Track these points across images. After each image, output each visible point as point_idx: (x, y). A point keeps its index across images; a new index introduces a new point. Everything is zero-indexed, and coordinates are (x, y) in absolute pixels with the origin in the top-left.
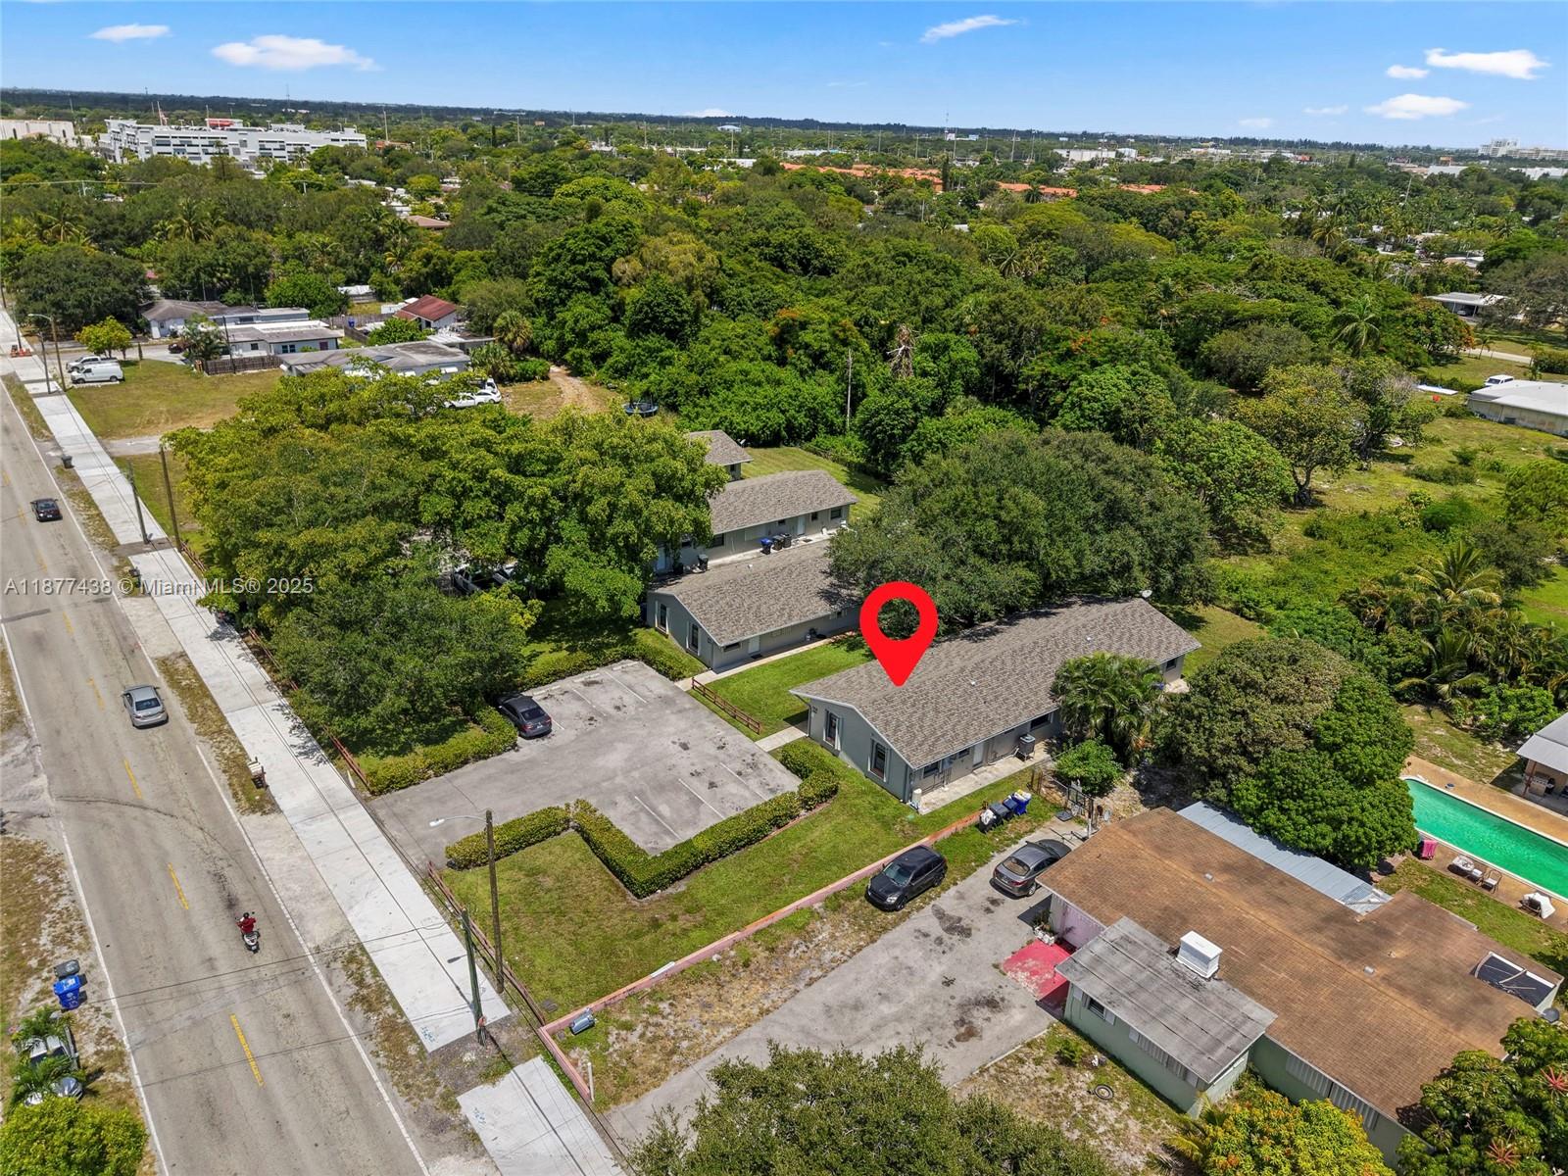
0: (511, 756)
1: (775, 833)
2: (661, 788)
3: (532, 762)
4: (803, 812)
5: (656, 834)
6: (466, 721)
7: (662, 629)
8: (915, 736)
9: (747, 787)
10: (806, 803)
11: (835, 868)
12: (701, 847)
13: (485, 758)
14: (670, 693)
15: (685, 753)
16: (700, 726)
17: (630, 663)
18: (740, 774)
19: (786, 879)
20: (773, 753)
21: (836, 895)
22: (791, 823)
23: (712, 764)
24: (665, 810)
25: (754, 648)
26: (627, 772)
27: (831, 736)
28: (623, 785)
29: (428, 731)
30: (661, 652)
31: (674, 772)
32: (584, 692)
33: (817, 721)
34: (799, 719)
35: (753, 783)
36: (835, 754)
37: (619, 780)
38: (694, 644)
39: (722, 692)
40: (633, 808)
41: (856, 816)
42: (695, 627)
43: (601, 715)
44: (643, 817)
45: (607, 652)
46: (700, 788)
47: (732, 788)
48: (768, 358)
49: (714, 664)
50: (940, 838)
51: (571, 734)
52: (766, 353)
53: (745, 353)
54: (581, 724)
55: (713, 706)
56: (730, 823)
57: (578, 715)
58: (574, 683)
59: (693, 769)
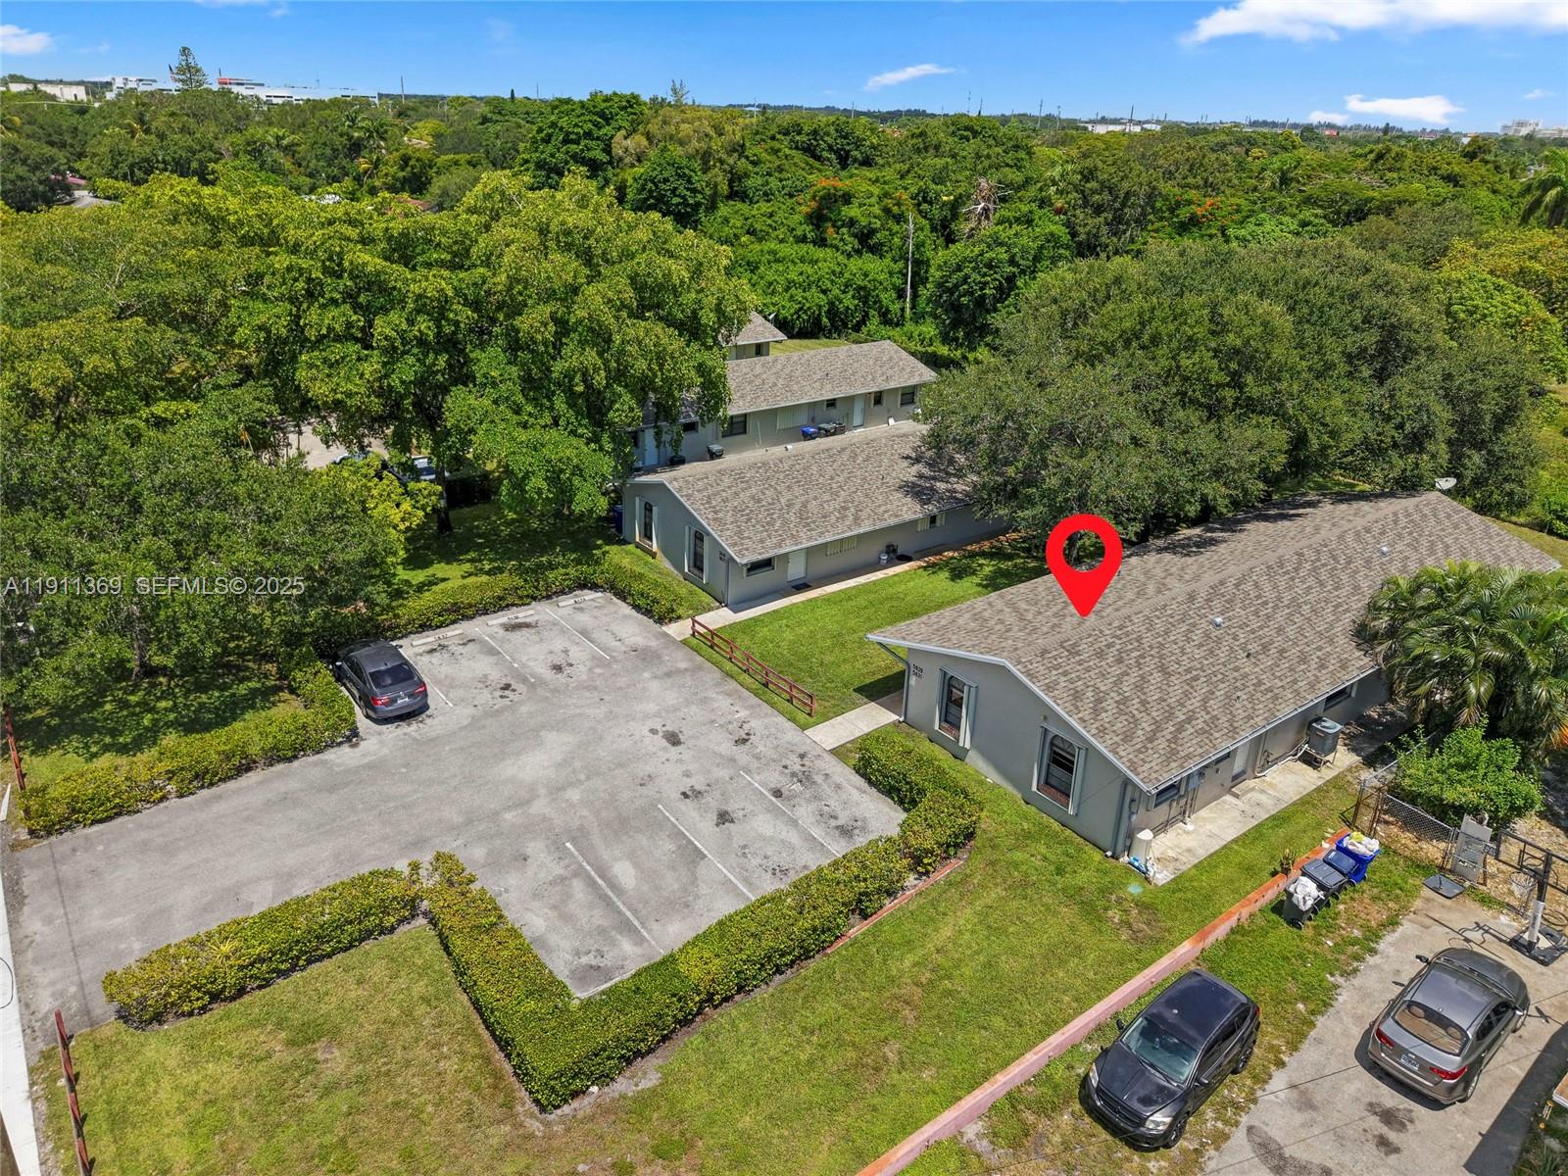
0: (342, 757)
1: (858, 929)
2: (621, 825)
3: (377, 768)
4: (911, 879)
5: (601, 931)
6: (278, 689)
7: (646, 543)
8: (1136, 722)
9: (794, 823)
10: (918, 862)
11: (998, 1022)
12: (696, 974)
13: (289, 760)
14: (654, 643)
15: (674, 750)
16: (704, 701)
17: (589, 595)
18: (778, 793)
19: (890, 1052)
20: (838, 752)
21: (1012, 1098)
22: (889, 904)
23: (723, 773)
24: (625, 873)
25: (796, 570)
26: (557, 790)
27: (951, 721)
28: (544, 819)
29: (202, 705)
30: (640, 577)
31: (649, 791)
32: (502, 641)
33: (923, 693)
34: (886, 689)
35: (805, 813)
36: (959, 755)
37: (539, 807)
38: (697, 564)
39: (743, 641)
40: (558, 870)
41: (1023, 887)
42: (699, 536)
43: (525, 680)
44: (578, 887)
45: (551, 575)
46: (699, 825)
47: (764, 825)
48: (803, 239)
49: (732, 595)
50: (1210, 940)
51: (465, 713)
52: (799, 233)
53: (774, 234)
54: (485, 697)
55: (728, 666)
56: (763, 913)
57: (484, 681)
58: (488, 626)
59: (686, 784)
